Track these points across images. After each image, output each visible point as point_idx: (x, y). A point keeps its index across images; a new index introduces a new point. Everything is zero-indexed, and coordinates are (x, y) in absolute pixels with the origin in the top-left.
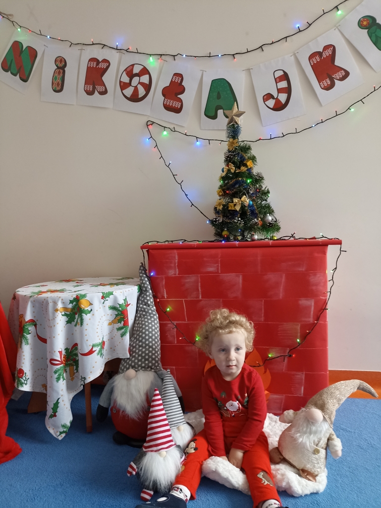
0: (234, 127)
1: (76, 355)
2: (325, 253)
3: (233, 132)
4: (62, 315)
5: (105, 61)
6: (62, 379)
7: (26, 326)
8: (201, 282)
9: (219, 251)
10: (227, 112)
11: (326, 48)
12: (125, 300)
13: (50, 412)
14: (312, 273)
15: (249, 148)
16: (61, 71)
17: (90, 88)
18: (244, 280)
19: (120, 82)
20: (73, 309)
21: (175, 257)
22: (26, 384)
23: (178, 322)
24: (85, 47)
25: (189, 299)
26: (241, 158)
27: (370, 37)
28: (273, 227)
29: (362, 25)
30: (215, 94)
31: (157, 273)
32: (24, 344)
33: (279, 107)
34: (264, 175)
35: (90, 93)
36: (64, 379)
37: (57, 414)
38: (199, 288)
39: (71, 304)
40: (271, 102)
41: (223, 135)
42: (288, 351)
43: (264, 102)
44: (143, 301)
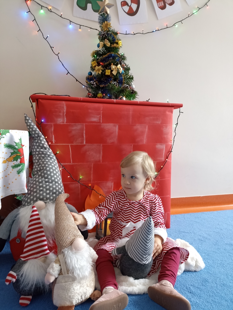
0: (104, 16)
2: (172, 112)
9: (101, 105)
12: (20, 140)
14: (164, 125)
18: (119, 129)
23: (64, 164)
31: (47, 121)
33: (132, 13)
38: (84, 135)
40: (126, 8)
43: (122, 6)
44: (39, 146)
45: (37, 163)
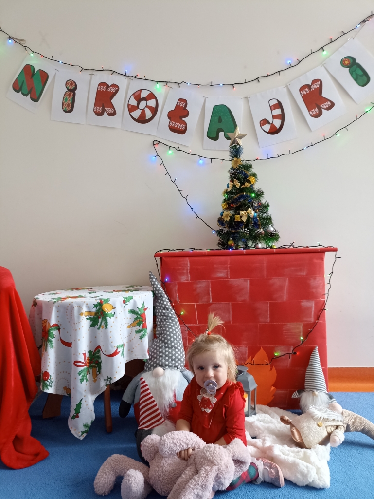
0: (236, 148)
1: (99, 357)
2: (323, 259)
3: (236, 152)
4: (87, 319)
5: (114, 85)
6: (85, 380)
7: (51, 330)
8: (211, 287)
9: (228, 258)
10: (229, 134)
11: (314, 82)
12: (143, 304)
13: (73, 413)
14: (311, 277)
15: (250, 167)
16: (72, 93)
17: (100, 109)
18: (251, 284)
19: (129, 105)
20: (97, 313)
21: (187, 264)
22: (51, 387)
23: (190, 325)
24: (95, 72)
25: (200, 303)
26: (244, 175)
27: (351, 74)
28: (274, 236)
29: (344, 64)
30: (217, 119)
31: (171, 280)
32: (49, 347)
33: (274, 131)
34: (264, 190)
35: (99, 114)
36: (87, 380)
37: (79, 414)
38: (210, 292)
39: (95, 308)
40: (267, 127)
41: (227, 155)
42: (292, 349)
43: (261, 126)
44: (162, 306)
45: (159, 325)
